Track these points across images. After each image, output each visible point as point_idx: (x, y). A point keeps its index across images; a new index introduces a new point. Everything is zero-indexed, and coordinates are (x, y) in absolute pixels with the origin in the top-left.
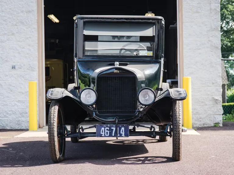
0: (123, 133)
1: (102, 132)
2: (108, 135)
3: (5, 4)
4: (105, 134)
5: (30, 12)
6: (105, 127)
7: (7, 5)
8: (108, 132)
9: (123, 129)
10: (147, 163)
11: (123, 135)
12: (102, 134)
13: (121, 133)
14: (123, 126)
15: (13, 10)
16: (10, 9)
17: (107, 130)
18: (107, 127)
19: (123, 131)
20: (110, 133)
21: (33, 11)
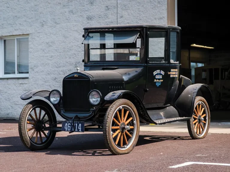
0: (80, 129)
1: (66, 127)
2: (70, 130)
3: (143, 13)
4: (67, 129)
5: (161, 18)
6: (68, 123)
7: (144, 14)
8: (70, 127)
9: (80, 125)
10: (96, 155)
11: (80, 130)
12: (66, 129)
13: (79, 128)
14: (80, 123)
15: (148, 18)
16: (146, 17)
17: (69, 125)
18: (69, 123)
19: (80, 127)
20: (71, 128)
21: (164, 17)
